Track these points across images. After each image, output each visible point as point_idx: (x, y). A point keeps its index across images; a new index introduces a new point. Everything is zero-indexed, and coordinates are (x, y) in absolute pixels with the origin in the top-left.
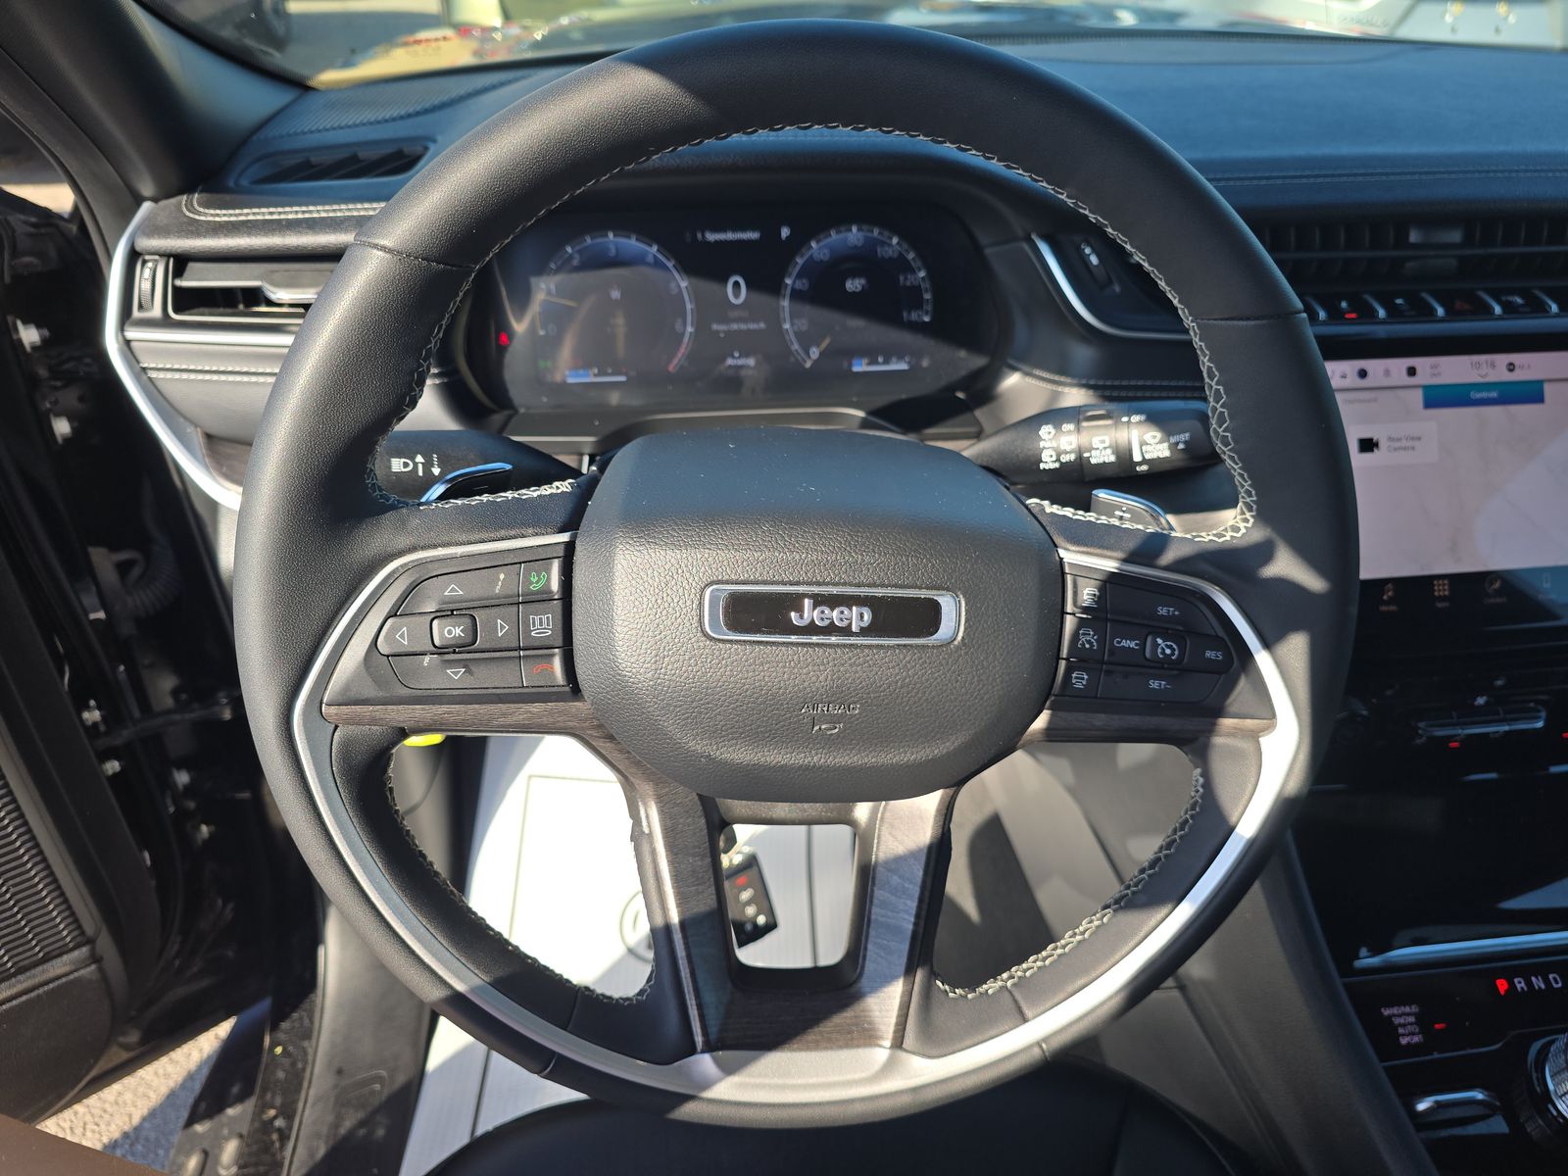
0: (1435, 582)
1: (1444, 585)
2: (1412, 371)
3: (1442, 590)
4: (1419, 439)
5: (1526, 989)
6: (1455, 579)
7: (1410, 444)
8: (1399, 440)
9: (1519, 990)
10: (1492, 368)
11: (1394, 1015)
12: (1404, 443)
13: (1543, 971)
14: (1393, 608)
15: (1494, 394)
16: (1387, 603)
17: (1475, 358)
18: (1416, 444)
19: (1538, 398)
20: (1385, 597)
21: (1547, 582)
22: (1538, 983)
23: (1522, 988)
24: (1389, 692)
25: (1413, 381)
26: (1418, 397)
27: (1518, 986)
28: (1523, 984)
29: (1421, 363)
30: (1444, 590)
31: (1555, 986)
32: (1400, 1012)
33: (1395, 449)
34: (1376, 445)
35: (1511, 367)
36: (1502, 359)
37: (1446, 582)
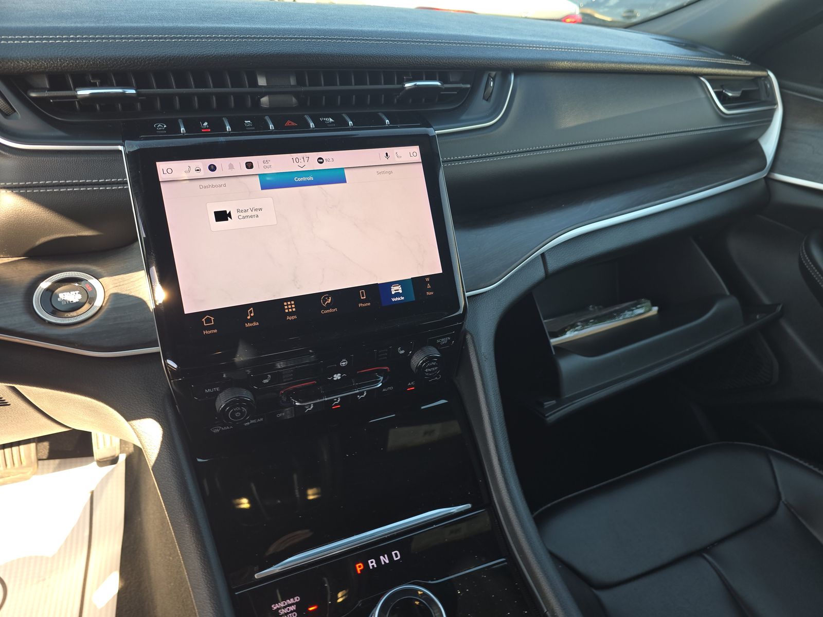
0: (285, 304)
1: (291, 304)
2: (249, 166)
3: (290, 308)
4: (261, 209)
5: (375, 566)
6: (298, 300)
7: (254, 213)
8: (246, 211)
9: (371, 568)
10: (308, 161)
11: (280, 609)
12: (249, 213)
13: (387, 551)
14: (255, 324)
15: (311, 178)
16: (251, 321)
17: (295, 155)
18: (258, 213)
19: (343, 180)
20: (249, 317)
21: (363, 296)
22: (384, 559)
23: (373, 566)
24: (266, 381)
25: (250, 171)
26: (256, 181)
27: (371, 565)
28: (374, 564)
29: (257, 160)
30: (292, 308)
31: (395, 559)
32: (286, 604)
33: (244, 218)
34: (229, 215)
35: (321, 161)
36: (314, 156)
37: (293, 302)
